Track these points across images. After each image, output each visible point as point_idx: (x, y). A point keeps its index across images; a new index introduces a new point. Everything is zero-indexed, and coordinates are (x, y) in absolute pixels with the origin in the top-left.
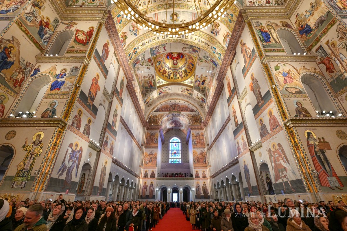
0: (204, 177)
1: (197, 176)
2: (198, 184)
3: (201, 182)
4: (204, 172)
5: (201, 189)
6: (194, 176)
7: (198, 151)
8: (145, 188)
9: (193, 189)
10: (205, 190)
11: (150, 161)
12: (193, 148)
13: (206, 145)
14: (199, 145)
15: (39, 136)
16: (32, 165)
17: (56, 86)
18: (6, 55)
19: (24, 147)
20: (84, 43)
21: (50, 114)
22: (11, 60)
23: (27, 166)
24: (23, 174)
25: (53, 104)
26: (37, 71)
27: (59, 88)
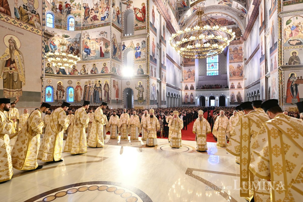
0: (239, 87)
1: (233, 87)
2: (233, 93)
3: (236, 92)
4: (239, 83)
5: (236, 97)
6: (230, 87)
7: (235, 65)
8: (186, 97)
9: (228, 97)
10: (239, 98)
11: (189, 77)
12: (230, 63)
13: (243, 59)
14: (236, 59)
15: (140, 83)
16: (142, 95)
17: (137, 55)
18: (114, 46)
19: (136, 88)
20: (142, 20)
21: (141, 72)
22: (116, 47)
23: (141, 96)
24: (141, 99)
25: (140, 66)
26: (124, 46)
27: (140, 57)
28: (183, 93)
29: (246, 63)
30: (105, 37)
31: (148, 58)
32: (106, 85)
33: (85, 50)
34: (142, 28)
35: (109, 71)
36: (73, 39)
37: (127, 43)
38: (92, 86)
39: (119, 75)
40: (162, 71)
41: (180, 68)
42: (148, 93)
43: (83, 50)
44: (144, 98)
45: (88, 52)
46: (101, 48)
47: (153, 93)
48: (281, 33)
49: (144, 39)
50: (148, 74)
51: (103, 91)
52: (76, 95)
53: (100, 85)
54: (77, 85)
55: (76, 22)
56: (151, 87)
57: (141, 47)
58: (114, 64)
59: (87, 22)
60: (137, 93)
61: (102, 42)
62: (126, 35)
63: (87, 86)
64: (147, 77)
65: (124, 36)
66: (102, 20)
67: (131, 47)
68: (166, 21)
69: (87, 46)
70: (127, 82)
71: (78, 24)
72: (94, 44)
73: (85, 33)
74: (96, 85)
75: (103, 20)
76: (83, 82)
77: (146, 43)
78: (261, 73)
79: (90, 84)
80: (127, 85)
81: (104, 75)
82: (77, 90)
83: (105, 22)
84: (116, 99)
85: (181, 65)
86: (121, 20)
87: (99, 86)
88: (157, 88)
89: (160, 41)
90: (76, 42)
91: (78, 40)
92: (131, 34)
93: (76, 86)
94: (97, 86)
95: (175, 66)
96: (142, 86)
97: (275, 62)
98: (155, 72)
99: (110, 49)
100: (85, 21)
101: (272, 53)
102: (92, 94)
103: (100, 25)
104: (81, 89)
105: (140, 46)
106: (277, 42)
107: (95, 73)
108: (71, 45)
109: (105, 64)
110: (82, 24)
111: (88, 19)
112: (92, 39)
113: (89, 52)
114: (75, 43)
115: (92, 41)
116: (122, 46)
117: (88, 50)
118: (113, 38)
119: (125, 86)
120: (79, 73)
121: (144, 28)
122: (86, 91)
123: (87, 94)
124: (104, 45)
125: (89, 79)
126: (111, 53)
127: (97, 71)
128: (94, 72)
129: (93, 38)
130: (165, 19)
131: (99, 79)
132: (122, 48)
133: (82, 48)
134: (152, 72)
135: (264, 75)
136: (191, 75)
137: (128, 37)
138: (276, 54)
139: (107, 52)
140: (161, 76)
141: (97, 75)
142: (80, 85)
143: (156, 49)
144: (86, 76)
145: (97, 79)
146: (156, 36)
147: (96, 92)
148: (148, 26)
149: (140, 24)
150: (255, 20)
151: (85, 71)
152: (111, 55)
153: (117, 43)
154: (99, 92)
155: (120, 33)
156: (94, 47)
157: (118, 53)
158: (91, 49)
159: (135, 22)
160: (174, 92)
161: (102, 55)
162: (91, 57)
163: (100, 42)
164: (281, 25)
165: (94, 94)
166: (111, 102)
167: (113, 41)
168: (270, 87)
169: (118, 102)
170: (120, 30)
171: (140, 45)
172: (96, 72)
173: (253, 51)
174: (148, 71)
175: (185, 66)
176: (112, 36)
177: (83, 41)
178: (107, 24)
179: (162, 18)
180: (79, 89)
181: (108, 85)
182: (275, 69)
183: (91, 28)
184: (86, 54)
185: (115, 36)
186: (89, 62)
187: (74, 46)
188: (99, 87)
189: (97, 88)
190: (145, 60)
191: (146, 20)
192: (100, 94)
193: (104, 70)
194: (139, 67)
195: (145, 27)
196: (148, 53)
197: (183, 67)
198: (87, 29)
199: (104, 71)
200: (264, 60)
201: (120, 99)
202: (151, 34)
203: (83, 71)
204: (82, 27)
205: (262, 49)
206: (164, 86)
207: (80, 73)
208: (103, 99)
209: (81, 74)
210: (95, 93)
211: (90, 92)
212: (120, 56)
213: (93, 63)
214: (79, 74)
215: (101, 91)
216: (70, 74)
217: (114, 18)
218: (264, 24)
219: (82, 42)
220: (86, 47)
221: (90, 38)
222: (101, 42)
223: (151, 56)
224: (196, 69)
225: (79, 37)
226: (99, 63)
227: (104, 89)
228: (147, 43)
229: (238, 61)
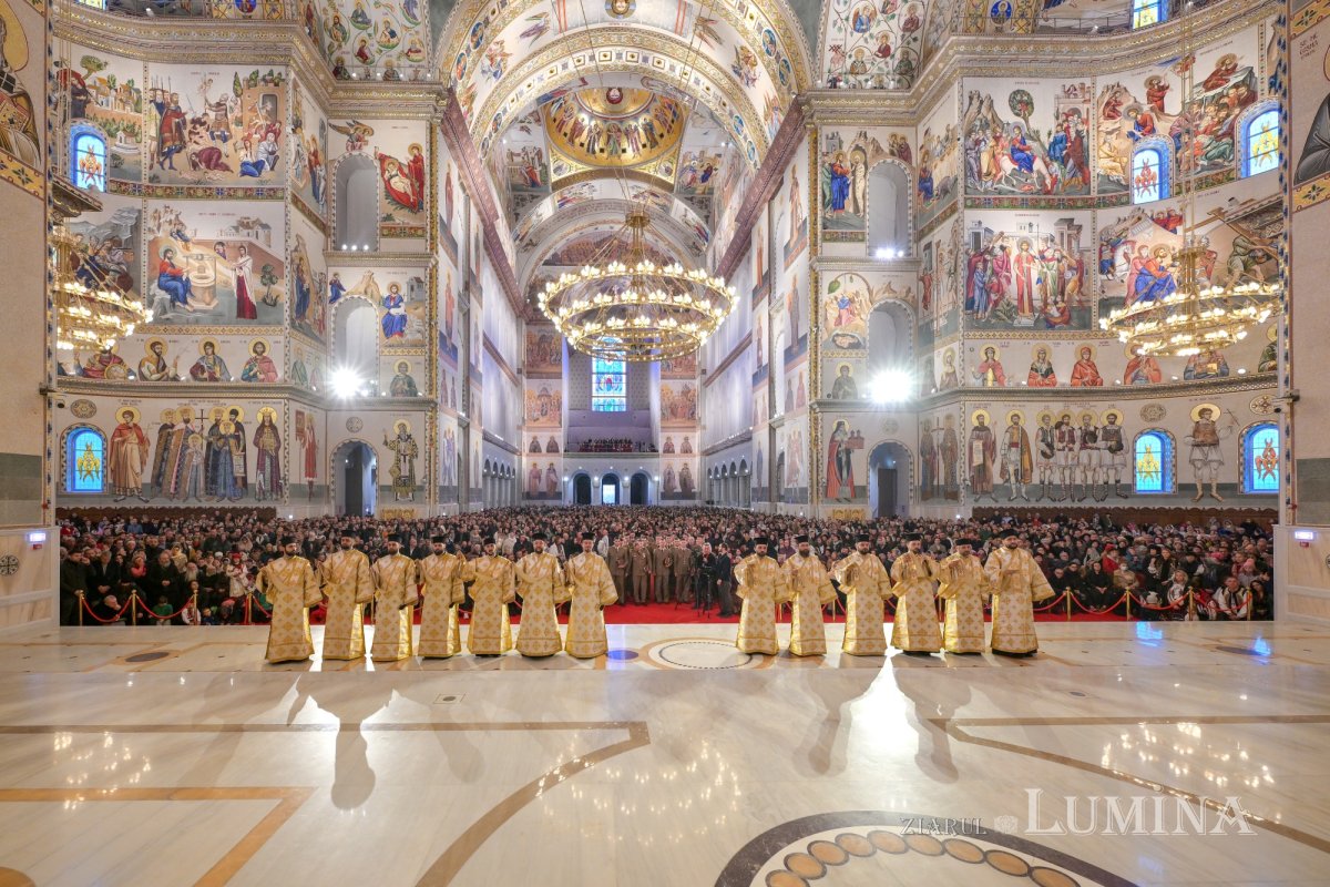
0: (686, 450)
1: (669, 449)
2: (669, 467)
4: (686, 439)
5: (677, 478)
8: (535, 477)
10: (685, 481)
12: (663, 378)
13: (698, 371)
14: (678, 370)
15: (403, 426)
16: (411, 470)
17: (392, 326)
18: (300, 281)
19: (386, 443)
20: (413, 203)
21: (406, 387)
22: (306, 286)
23: (405, 472)
24: (404, 484)
25: (403, 367)
26: (337, 287)
27: (401, 333)
28: (525, 463)
29: (707, 383)
30: (260, 243)
31: (431, 339)
32: (267, 426)
33: (163, 279)
34: (412, 232)
35: (280, 375)
36: (99, 227)
37: (352, 279)
38: (197, 430)
39: (318, 390)
40: (473, 389)
41: (516, 382)
42: (431, 459)
43: (151, 281)
44: (419, 480)
45: (176, 289)
46: (241, 281)
47: (447, 464)
48: (816, 312)
49: (420, 273)
50: (433, 397)
51: (252, 452)
52: (117, 463)
53: (239, 427)
54: (122, 421)
55: (115, 157)
56: (443, 443)
57: (405, 300)
58: (299, 352)
59: (171, 167)
60: (392, 461)
61: (247, 262)
62: (345, 247)
63: (173, 426)
64: (430, 406)
65: (337, 248)
66: (244, 173)
67: (366, 292)
68: (483, 220)
69: (172, 265)
70: (350, 421)
71: (124, 167)
72: (208, 263)
73: (162, 210)
74: (216, 425)
75: (252, 175)
76: (151, 413)
77: (424, 287)
78: (756, 416)
79: (187, 421)
80: (351, 430)
81: (253, 388)
82: (123, 442)
83: (262, 182)
84: (305, 481)
85: (520, 371)
86: (325, 189)
87: (232, 429)
88: (458, 446)
89: (467, 287)
90: (115, 242)
91: (125, 235)
92: (366, 248)
93: (116, 425)
94: (222, 430)
95: (503, 373)
96: (409, 437)
97: (801, 388)
98: (453, 391)
99: (284, 289)
100: (162, 164)
101: (790, 365)
102: (198, 460)
103: (235, 190)
104: (142, 441)
105: (401, 293)
106: (805, 337)
107: (213, 378)
108: (90, 252)
109: (259, 349)
110: (146, 173)
111: (175, 157)
112: (200, 243)
113: (181, 291)
114: (108, 244)
115: (195, 250)
116: (329, 287)
117: (179, 285)
118: (296, 250)
119: (341, 436)
120: (130, 372)
121: (420, 232)
122: (166, 449)
123: (171, 459)
124: (254, 270)
125: (186, 401)
126: (286, 307)
127: (225, 371)
128: (206, 375)
129: (201, 236)
130: (480, 213)
131: (231, 404)
132: (330, 294)
133: (144, 269)
134: (445, 390)
135: (763, 421)
136: (549, 405)
137: (352, 256)
138: (803, 366)
139: (271, 302)
140: (467, 407)
141: (225, 388)
142: (135, 421)
143: (455, 310)
144: (167, 386)
145: (222, 401)
146: (456, 266)
147: (217, 453)
148: (432, 228)
149: (404, 216)
150: (737, 266)
151: (164, 367)
152: (286, 315)
153: (309, 271)
154: (230, 452)
155: (320, 235)
156: (210, 272)
157: (315, 308)
158: (195, 282)
159: (383, 206)
160: (500, 458)
161: (246, 310)
162: (195, 311)
163: (236, 260)
164: (816, 292)
165: (207, 459)
166: (287, 492)
167: (297, 261)
168: (782, 455)
169: (313, 493)
170: (323, 228)
171: (404, 291)
172: (218, 375)
173: (728, 353)
174: (431, 385)
175: (530, 375)
176: (293, 243)
177: (154, 243)
178: (272, 194)
179: (473, 211)
180: (133, 437)
181: (273, 428)
182: (799, 406)
183: (190, 193)
184: (169, 297)
185: (304, 245)
186: (180, 330)
187: (104, 258)
188: (231, 436)
189: (222, 436)
190: (423, 346)
191: (427, 206)
192: (237, 460)
193: (255, 369)
194: (396, 369)
195: (423, 229)
196: (431, 322)
197: (525, 381)
198: (169, 196)
199: (255, 375)
200: (767, 380)
201: (319, 480)
202: (443, 257)
203: (153, 367)
204: (145, 182)
205: (759, 347)
206: (476, 437)
207: (136, 370)
208: (251, 479)
209: (143, 377)
210: (214, 460)
211: (189, 451)
212: (321, 324)
213: (203, 339)
214: (132, 378)
215: (244, 450)
216: (84, 372)
217: (298, 176)
218: (767, 281)
219: (144, 247)
220: (169, 269)
221: (188, 233)
222: (241, 260)
223: (441, 333)
224: (564, 389)
225: (133, 222)
226: (235, 339)
227: (256, 443)
228: (431, 288)
229: (684, 374)
